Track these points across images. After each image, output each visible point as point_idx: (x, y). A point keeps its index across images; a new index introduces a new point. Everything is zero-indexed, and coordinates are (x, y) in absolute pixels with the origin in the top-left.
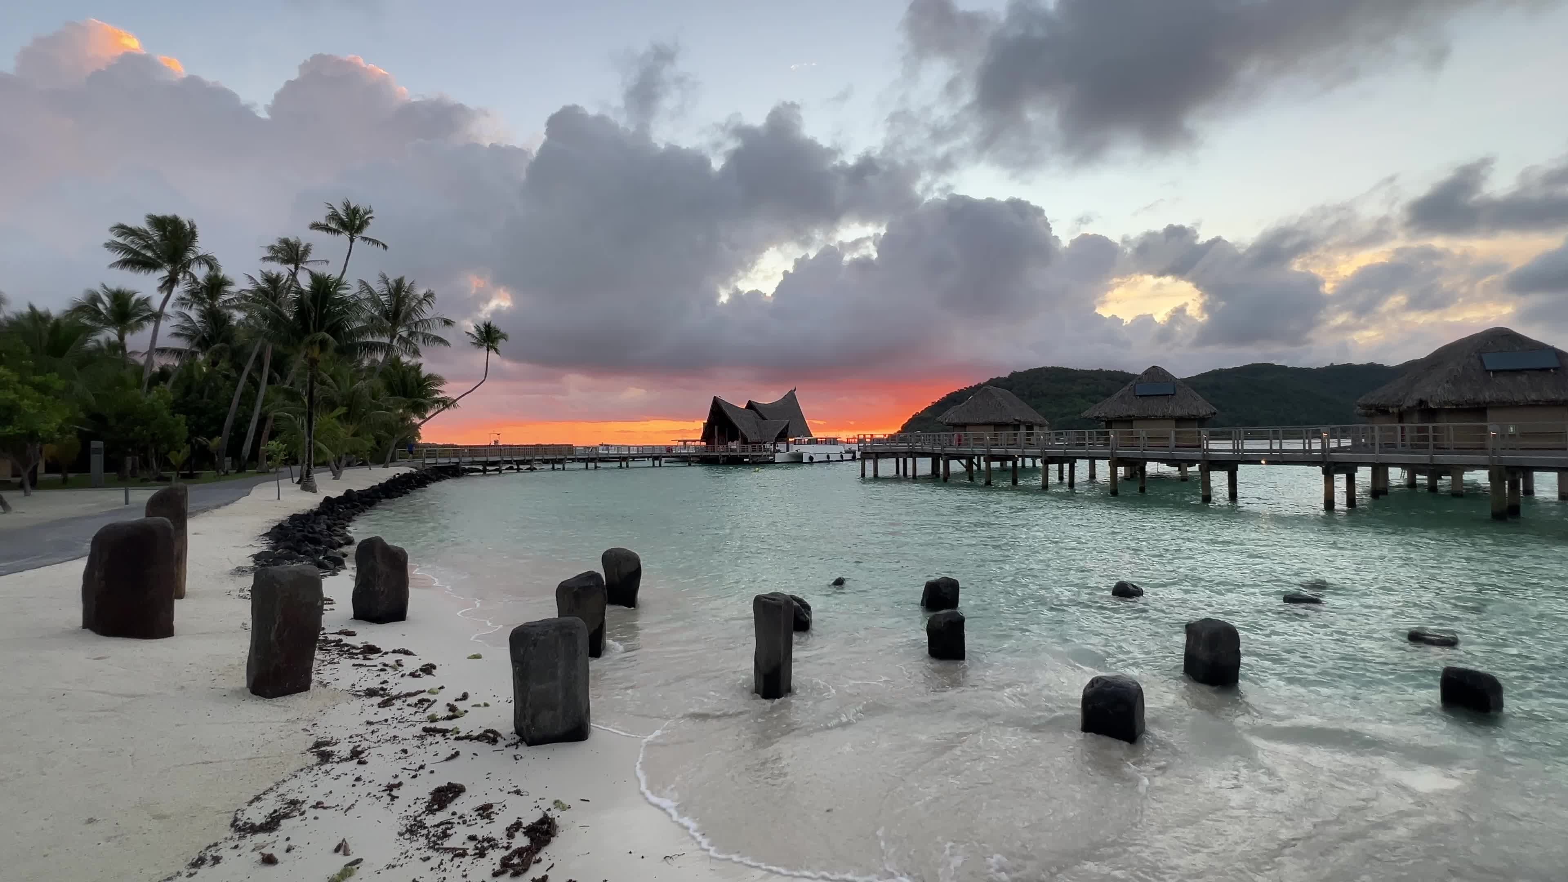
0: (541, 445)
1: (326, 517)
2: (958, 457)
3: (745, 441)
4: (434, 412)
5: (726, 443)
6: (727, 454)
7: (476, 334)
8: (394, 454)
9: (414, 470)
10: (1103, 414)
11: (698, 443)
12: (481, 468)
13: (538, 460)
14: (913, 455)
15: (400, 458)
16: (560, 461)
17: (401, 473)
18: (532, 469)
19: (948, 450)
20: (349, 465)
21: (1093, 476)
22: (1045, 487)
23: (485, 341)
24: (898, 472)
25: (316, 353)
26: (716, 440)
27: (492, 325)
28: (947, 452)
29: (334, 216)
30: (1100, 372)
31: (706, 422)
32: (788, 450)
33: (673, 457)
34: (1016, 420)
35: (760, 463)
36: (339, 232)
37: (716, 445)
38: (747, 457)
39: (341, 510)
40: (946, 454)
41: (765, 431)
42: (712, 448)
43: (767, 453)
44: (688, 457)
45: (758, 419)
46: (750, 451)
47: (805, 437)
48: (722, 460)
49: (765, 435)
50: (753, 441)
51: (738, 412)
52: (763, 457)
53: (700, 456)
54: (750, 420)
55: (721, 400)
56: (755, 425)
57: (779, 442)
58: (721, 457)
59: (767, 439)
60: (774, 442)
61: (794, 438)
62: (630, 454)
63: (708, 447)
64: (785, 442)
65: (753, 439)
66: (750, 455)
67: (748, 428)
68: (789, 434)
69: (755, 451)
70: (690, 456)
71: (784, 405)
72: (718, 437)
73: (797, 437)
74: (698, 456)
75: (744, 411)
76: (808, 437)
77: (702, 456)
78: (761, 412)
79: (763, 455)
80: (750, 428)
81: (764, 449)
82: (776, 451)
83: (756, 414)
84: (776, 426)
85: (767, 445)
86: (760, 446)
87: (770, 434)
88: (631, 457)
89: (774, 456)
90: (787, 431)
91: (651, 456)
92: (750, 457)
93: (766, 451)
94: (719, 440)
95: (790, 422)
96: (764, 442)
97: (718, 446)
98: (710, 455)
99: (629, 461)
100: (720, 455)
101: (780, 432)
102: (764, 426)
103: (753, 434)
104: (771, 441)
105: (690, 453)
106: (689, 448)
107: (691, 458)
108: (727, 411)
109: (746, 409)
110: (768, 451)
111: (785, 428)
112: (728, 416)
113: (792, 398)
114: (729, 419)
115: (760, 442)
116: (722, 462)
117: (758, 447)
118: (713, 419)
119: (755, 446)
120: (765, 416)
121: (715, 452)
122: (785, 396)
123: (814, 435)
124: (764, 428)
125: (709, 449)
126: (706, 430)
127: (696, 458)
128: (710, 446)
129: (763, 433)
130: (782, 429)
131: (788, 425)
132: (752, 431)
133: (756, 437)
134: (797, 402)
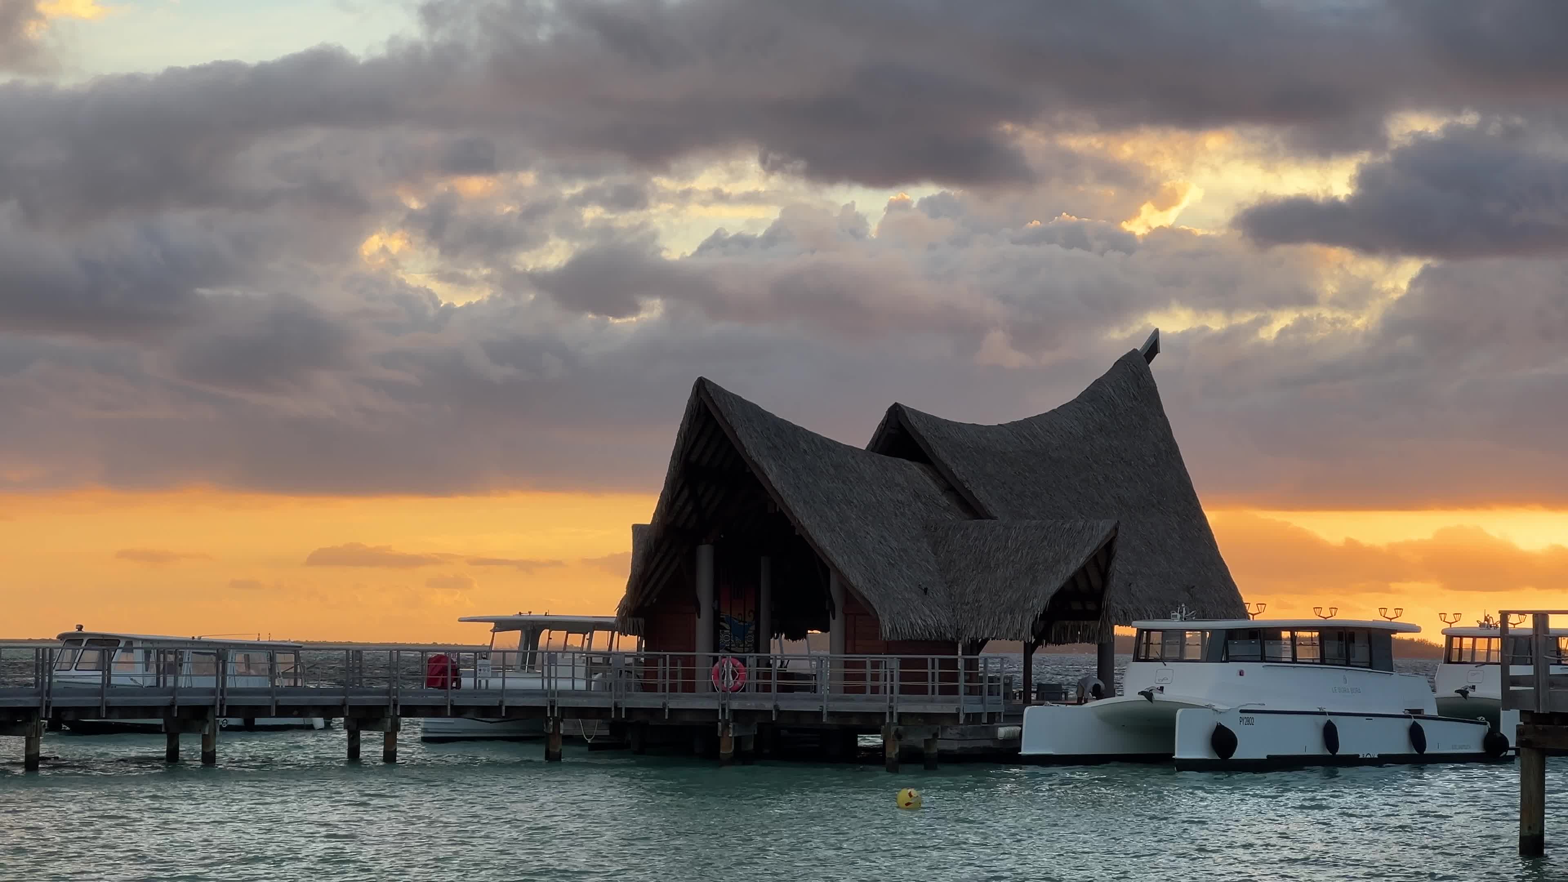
5: (759, 645)
35: (946, 758)
37: (702, 652)
41: (980, 575)
42: (679, 668)
43: (982, 702)
44: (549, 715)
45: (941, 516)
46: (892, 688)
47: (1203, 616)
48: (735, 737)
49: (976, 601)
50: (910, 631)
51: (827, 470)
52: (960, 727)
53: (609, 709)
54: (896, 515)
55: (732, 400)
56: (925, 545)
57: (1053, 640)
58: (727, 718)
59: (986, 622)
60: (1025, 642)
61: (1141, 619)
62: (222, 694)
63: (661, 661)
64: (1089, 640)
65: (911, 623)
66: (888, 714)
67: (881, 558)
68: (1115, 595)
69: (923, 691)
70: (552, 708)
71: (1093, 434)
72: (716, 608)
73: (1157, 617)
74: (601, 713)
75: (862, 465)
76: (1216, 617)
77: (618, 709)
78: (959, 470)
79: (959, 713)
80: (890, 563)
81: (966, 681)
82: (1034, 692)
83: (930, 482)
84: (1044, 551)
85: (986, 659)
86: (943, 664)
87: (1008, 596)
88: (228, 707)
89: (1022, 722)
90: (1105, 576)
91: (344, 705)
92: (888, 721)
93: (978, 691)
94: (721, 623)
95: (1120, 534)
96: (967, 638)
97: (716, 659)
98: (667, 710)
99: (218, 729)
100: (724, 710)
101: (1063, 583)
102: (974, 551)
103: (913, 594)
104: (1011, 636)
105: (553, 693)
106: (553, 668)
107: (562, 721)
108: (764, 465)
109: (872, 450)
110: (990, 693)
111: (1094, 559)
112: (774, 489)
113: (1133, 394)
114: (778, 510)
115: (946, 641)
116: (734, 751)
117: (933, 668)
118: (690, 508)
119: (923, 664)
120: (981, 494)
121: (694, 692)
122: (1098, 382)
123: (1251, 609)
124: (970, 559)
125: (664, 677)
126: (653, 565)
127: (591, 721)
128: (670, 655)
129: (968, 590)
130: (1073, 567)
131: (1108, 550)
132: (906, 579)
133: (928, 612)
134: (1162, 415)
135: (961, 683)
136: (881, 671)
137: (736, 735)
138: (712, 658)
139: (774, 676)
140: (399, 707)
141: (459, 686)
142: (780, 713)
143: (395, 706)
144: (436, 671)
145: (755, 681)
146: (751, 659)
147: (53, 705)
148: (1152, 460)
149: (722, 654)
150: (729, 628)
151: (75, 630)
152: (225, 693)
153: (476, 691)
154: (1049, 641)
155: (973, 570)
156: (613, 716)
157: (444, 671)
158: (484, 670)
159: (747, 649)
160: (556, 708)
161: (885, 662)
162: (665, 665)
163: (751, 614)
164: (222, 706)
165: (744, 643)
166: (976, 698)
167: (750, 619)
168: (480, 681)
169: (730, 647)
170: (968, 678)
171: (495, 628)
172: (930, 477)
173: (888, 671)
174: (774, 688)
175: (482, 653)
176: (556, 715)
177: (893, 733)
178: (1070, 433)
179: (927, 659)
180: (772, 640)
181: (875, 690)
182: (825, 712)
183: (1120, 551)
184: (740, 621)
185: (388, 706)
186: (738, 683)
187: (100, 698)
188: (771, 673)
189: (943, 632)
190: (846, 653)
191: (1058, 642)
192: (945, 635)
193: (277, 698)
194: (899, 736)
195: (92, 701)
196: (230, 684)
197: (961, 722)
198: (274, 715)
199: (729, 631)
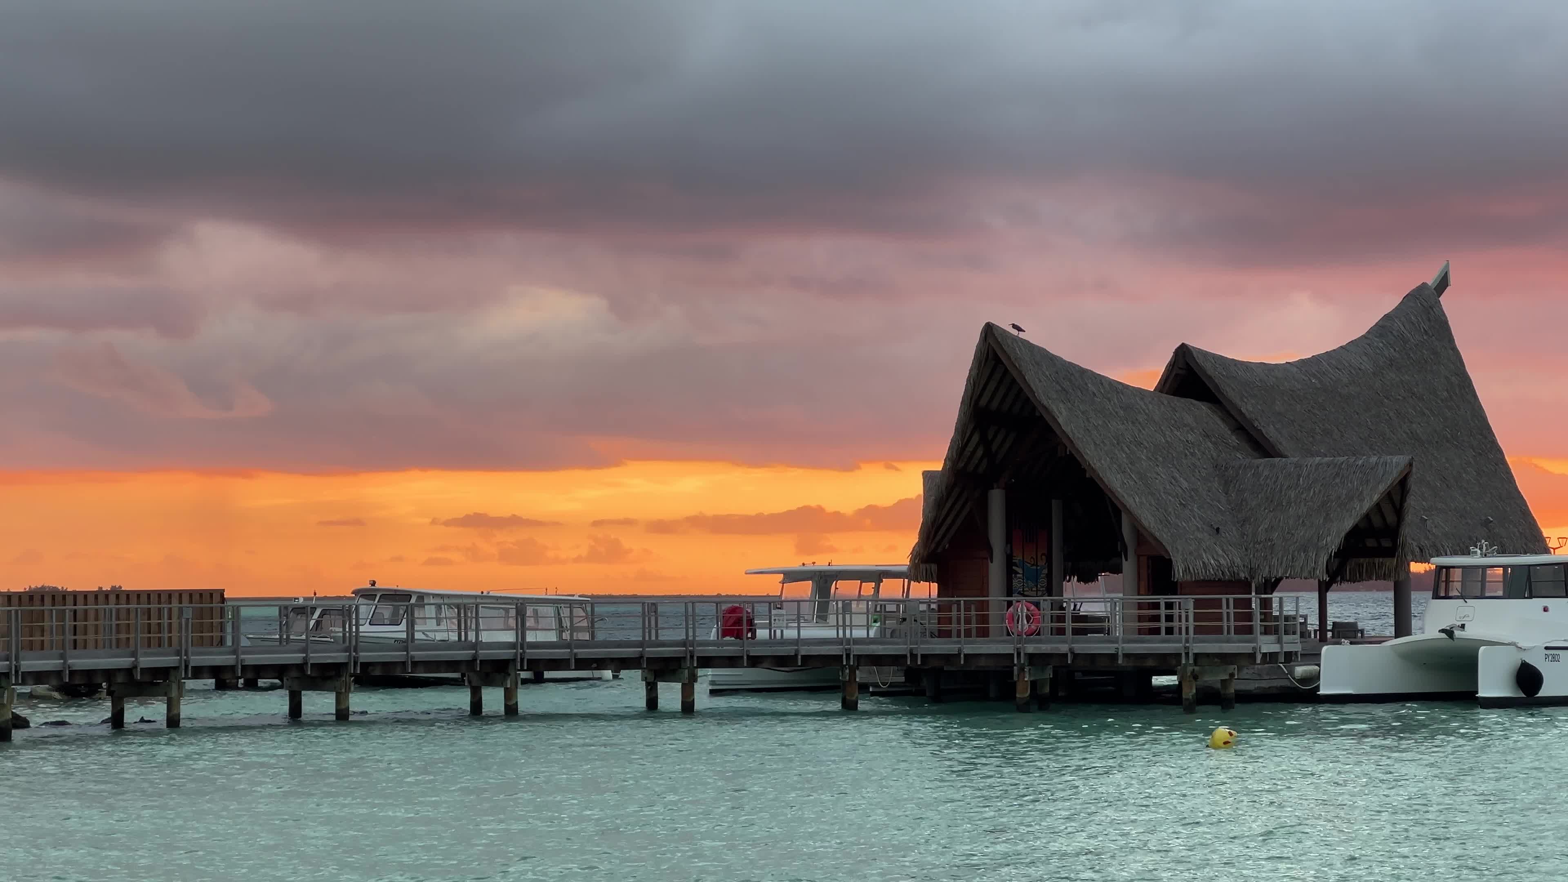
0: (58, 597)
5: (1052, 588)
6: (1064, 648)
11: (891, 589)
13: (39, 677)
26: (996, 570)
31: (938, 466)
32: (1402, 627)
33: (755, 661)
35: (1246, 698)
37: (996, 597)
38: (1166, 664)
41: (1272, 514)
42: (973, 613)
43: (1279, 641)
44: (845, 663)
45: (1230, 455)
46: (1187, 629)
47: (1503, 552)
48: (1031, 681)
49: (1269, 539)
50: (1203, 571)
51: (1116, 413)
52: (1256, 666)
53: (905, 656)
54: (1186, 455)
55: (1020, 344)
56: (1216, 485)
57: (1348, 578)
58: (1022, 662)
59: (1280, 561)
60: (1319, 580)
61: (1438, 556)
62: (522, 648)
63: (954, 607)
64: (1385, 577)
65: (1204, 563)
66: (1183, 655)
67: (1172, 500)
68: (1409, 532)
69: (1218, 630)
70: (848, 656)
71: (1383, 369)
72: (1009, 552)
73: (1455, 553)
74: (895, 660)
75: (1151, 407)
76: (1516, 552)
77: (914, 656)
78: (1249, 408)
79: (1255, 653)
80: (1181, 504)
81: (1261, 621)
82: (1329, 631)
83: (1219, 422)
84: (1337, 488)
85: (1281, 599)
86: (1238, 603)
87: (1301, 534)
88: (528, 660)
89: (1320, 661)
90: (1399, 512)
91: (641, 657)
92: (1183, 662)
93: (1275, 631)
94: (1014, 567)
95: (1414, 470)
96: (1260, 577)
97: (1010, 604)
98: (962, 656)
99: (519, 682)
100: (1019, 654)
101: (1357, 520)
102: (1265, 489)
103: (1205, 534)
104: (1305, 574)
105: (848, 641)
106: (848, 617)
107: (858, 669)
108: (1053, 408)
109: (1161, 391)
110: (1286, 633)
111: (1388, 495)
112: (1064, 432)
113: (1424, 329)
114: (1068, 453)
115: (1240, 581)
116: (1030, 695)
117: (1228, 607)
118: (982, 452)
119: (1218, 604)
120: (1271, 432)
121: (988, 636)
122: (1387, 317)
123: (1552, 544)
124: (1262, 497)
125: (959, 622)
126: (944, 512)
127: (886, 669)
128: (964, 601)
129: (1260, 529)
130: (1367, 505)
131: (1403, 484)
132: (1198, 519)
133: (1220, 552)
134: (1455, 349)
135: (1257, 623)
136: (1175, 612)
137: (1032, 679)
138: (1006, 603)
139: (1069, 618)
140: (695, 658)
141: (754, 636)
142: (1076, 656)
143: (692, 657)
144: (731, 621)
145: (1050, 625)
146: (1046, 602)
147: (361, 660)
148: (1445, 394)
149: (1015, 598)
150: (1021, 572)
151: (369, 586)
152: (525, 647)
153: (771, 641)
154: (1343, 579)
155: (1265, 509)
156: (909, 663)
157: (739, 621)
158: (779, 620)
159: (1040, 593)
160: (852, 656)
161: (1180, 603)
162: (959, 610)
163: (1044, 557)
164: (522, 660)
165: (1037, 587)
166: (1272, 638)
167: (1042, 563)
168: (775, 631)
169: (1023, 591)
170: (1263, 617)
171: (784, 579)
172: (1219, 416)
173: (1183, 611)
174: (1069, 631)
175: (775, 603)
176: (852, 663)
177: (1189, 674)
178: (1360, 369)
179: (1221, 599)
180: (1064, 583)
181: (1169, 631)
182: (1120, 653)
183: (1413, 485)
184: (1033, 565)
185: (685, 658)
186: (1033, 627)
187: (405, 653)
188: (1065, 616)
189: (1236, 571)
190: (1139, 594)
191: (1353, 580)
192: (1238, 574)
193: (576, 651)
194: (1195, 677)
195: (397, 655)
196: (530, 637)
197: (1258, 661)
198: (573, 667)
199: (1021, 576)
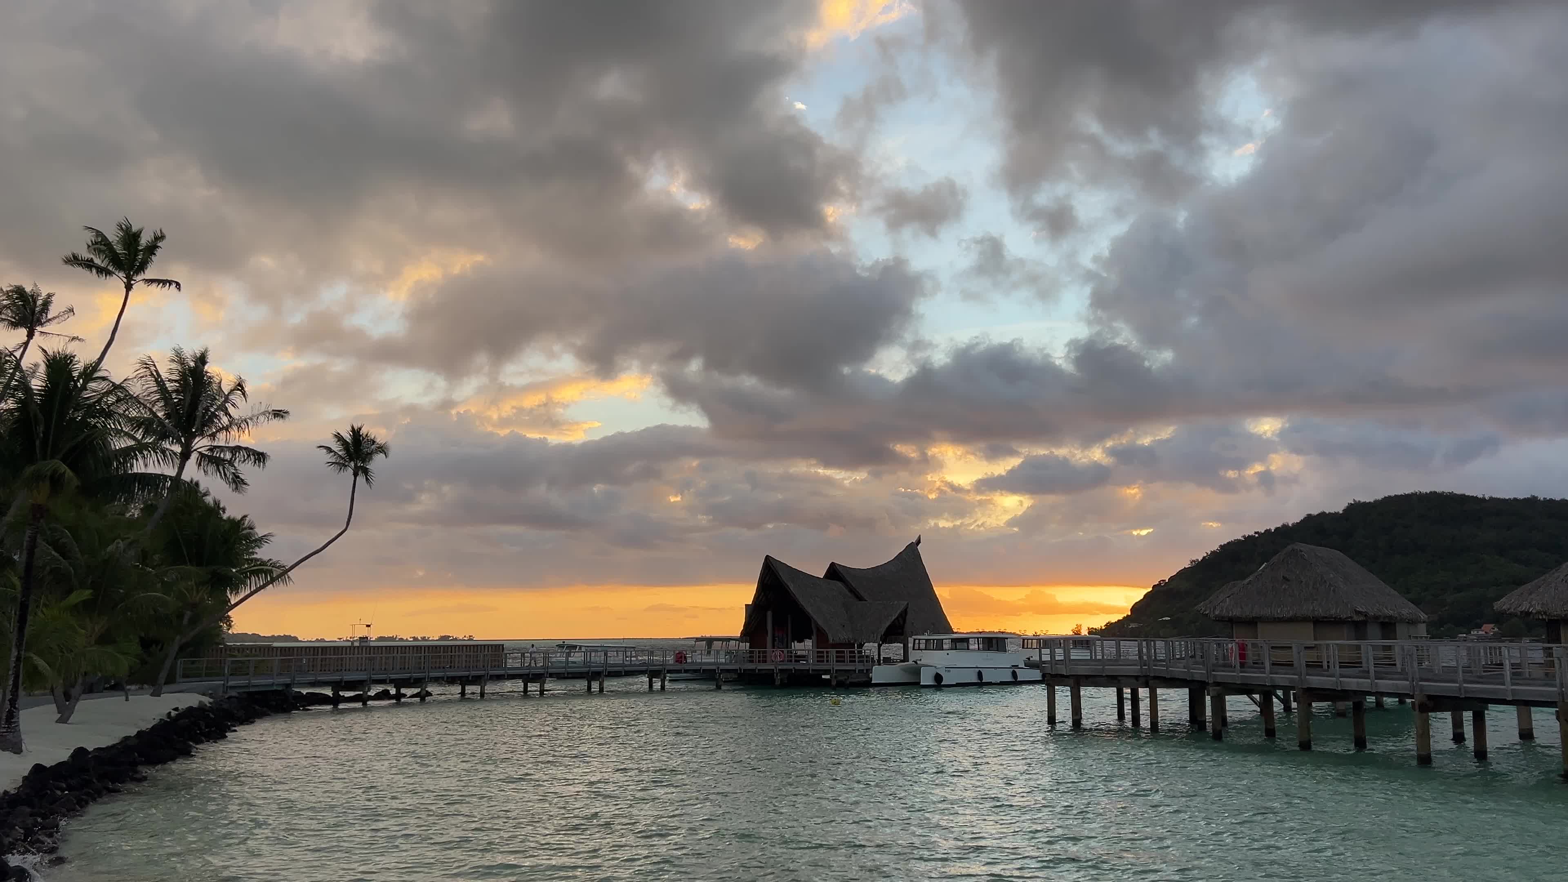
1: (28, 810)
2: (1246, 689)
3: (822, 640)
4: (248, 592)
5: (788, 646)
6: (791, 667)
7: (336, 447)
8: (173, 669)
9: (207, 700)
10: (1539, 608)
12: (328, 692)
14: (1151, 682)
15: (185, 676)
16: (476, 680)
17: (183, 706)
18: (423, 696)
19: (1222, 675)
20: (90, 689)
21: (1526, 735)
22: (1425, 760)
23: (351, 460)
24: (1121, 716)
25: (41, 495)
26: (769, 640)
27: (363, 431)
28: (1219, 680)
29: (101, 244)
30: (1532, 502)
34: (1358, 613)
36: (109, 273)
37: (769, 649)
38: (826, 672)
39: (59, 793)
40: (1217, 684)
41: (862, 621)
42: (761, 654)
43: (863, 665)
44: (717, 672)
45: (849, 600)
46: (833, 660)
49: (860, 630)
51: (810, 585)
52: (855, 674)
53: (738, 669)
54: (833, 600)
55: (778, 562)
56: (844, 610)
57: (888, 642)
58: (777, 672)
59: (864, 637)
60: (878, 643)
61: (916, 635)
62: (606, 666)
64: (900, 641)
65: (839, 638)
67: (828, 616)
68: (908, 627)
69: (844, 661)
70: (718, 669)
71: (899, 571)
72: (773, 633)
73: (921, 635)
74: (734, 671)
75: (821, 583)
77: (741, 670)
78: (855, 584)
79: (855, 669)
80: (832, 617)
82: (882, 660)
83: (845, 589)
84: (884, 612)
85: (864, 650)
86: (850, 652)
87: (872, 628)
88: (607, 670)
89: (874, 671)
90: (904, 620)
91: (648, 669)
92: (832, 671)
93: (863, 661)
94: (775, 638)
95: (909, 607)
96: (858, 642)
98: (757, 670)
99: (604, 678)
100: (776, 669)
101: (890, 623)
102: (860, 612)
103: (839, 627)
104: (873, 641)
105: (718, 664)
106: (718, 655)
107: (721, 674)
108: (789, 584)
109: (825, 578)
110: (867, 662)
111: (900, 615)
112: (792, 593)
113: (912, 557)
114: (794, 599)
115: (851, 644)
116: (780, 684)
117: (847, 653)
118: (764, 599)
119: (844, 652)
120: (862, 593)
121: (766, 663)
124: (859, 615)
125: (756, 658)
126: (752, 619)
127: (731, 674)
128: (759, 650)
129: (858, 626)
130: (894, 618)
131: (905, 611)
132: (836, 622)
133: (844, 633)
135: (857, 659)
137: (781, 678)
138: (772, 651)
139: (793, 656)
142: (795, 670)
143: (665, 670)
145: (787, 658)
146: (785, 650)
147: (549, 670)
148: (920, 580)
149: (776, 649)
150: (778, 640)
155: (860, 619)
156: (739, 672)
159: (784, 647)
161: (831, 651)
162: (756, 653)
163: (785, 635)
169: (778, 646)
170: (859, 657)
173: (832, 654)
174: (793, 661)
177: (834, 676)
178: (892, 570)
180: (792, 643)
181: (827, 661)
182: (811, 668)
183: (909, 613)
184: (782, 637)
185: (662, 670)
186: (781, 659)
187: (566, 666)
189: (850, 640)
190: (817, 648)
193: (625, 668)
197: (857, 672)
